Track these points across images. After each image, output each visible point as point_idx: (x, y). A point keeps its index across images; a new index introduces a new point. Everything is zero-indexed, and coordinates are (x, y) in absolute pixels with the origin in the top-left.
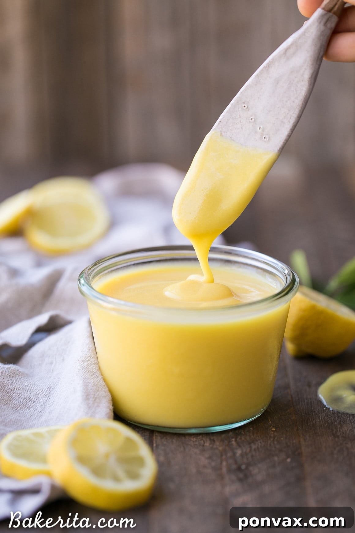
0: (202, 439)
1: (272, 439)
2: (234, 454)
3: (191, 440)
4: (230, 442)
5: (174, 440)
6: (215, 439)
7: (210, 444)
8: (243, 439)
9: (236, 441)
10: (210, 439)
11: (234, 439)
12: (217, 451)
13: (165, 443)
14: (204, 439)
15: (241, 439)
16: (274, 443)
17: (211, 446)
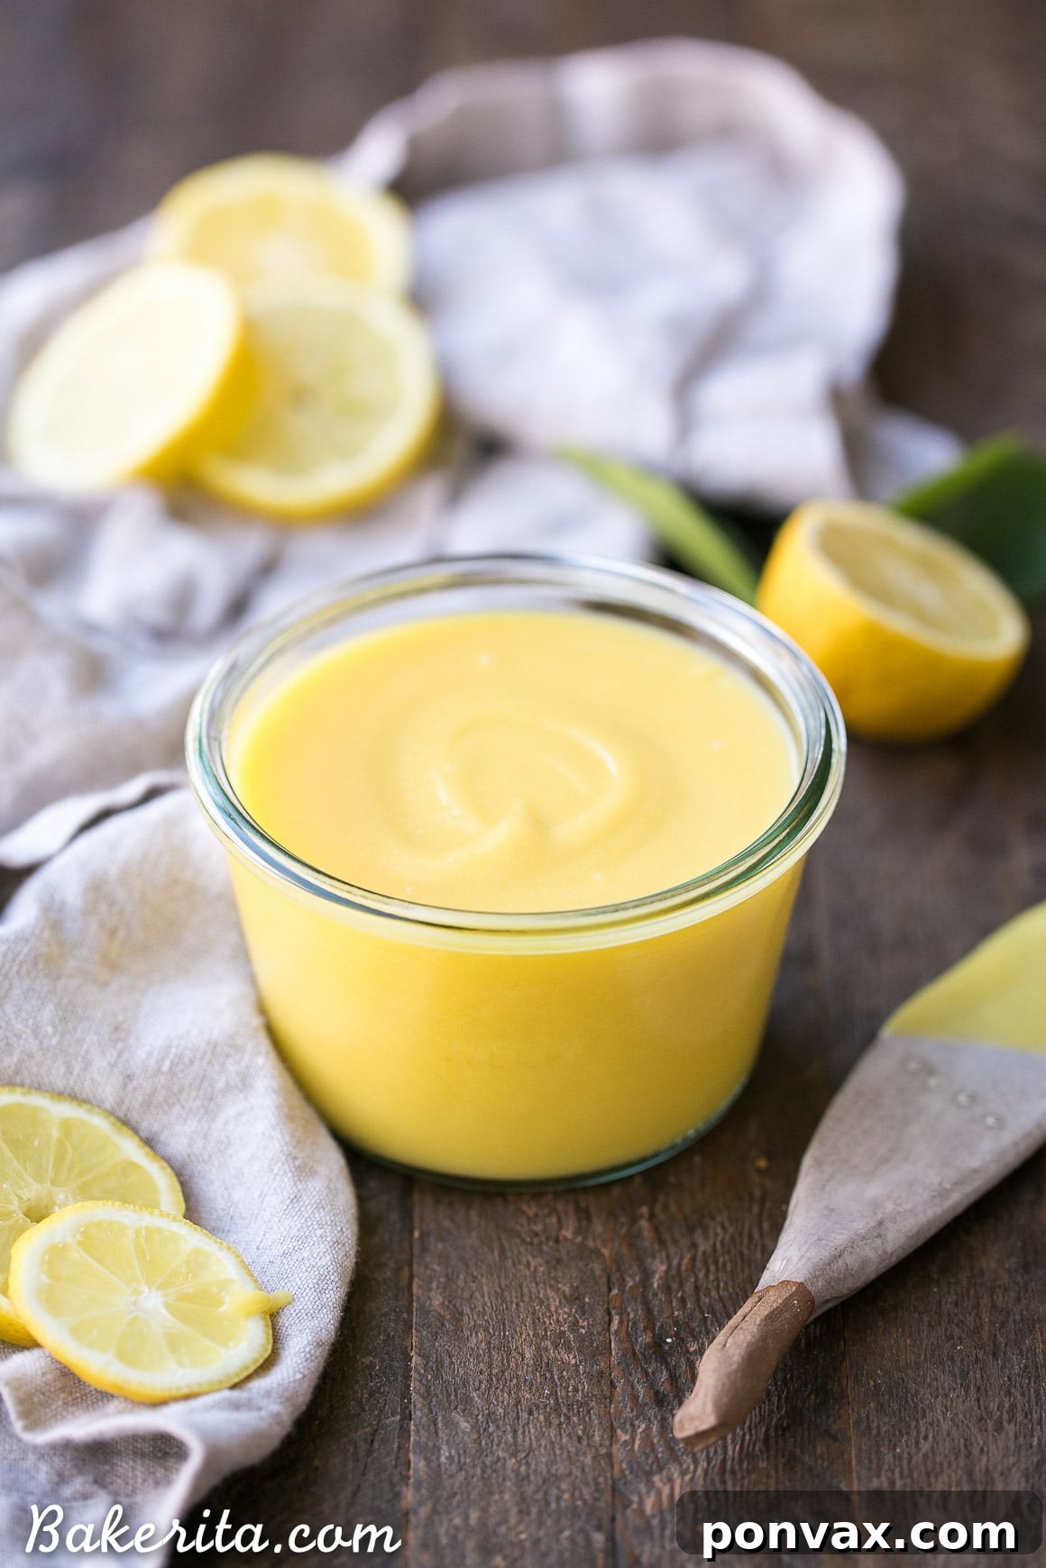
0: (554, 1210)
1: (756, 1209)
2: (646, 1275)
3: (523, 1213)
4: (634, 1220)
5: (473, 1214)
6: (593, 1210)
7: (577, 1232)
8: (673, 1208)
9: (652, 1216)
10: (578, 1210)
11: (645, 1210)
12: (597, 1267)
13: (447, 1223)
14: (560, 1207)
15: (666, 1207)
16: (761, 1229)
17: (579, 1239)
